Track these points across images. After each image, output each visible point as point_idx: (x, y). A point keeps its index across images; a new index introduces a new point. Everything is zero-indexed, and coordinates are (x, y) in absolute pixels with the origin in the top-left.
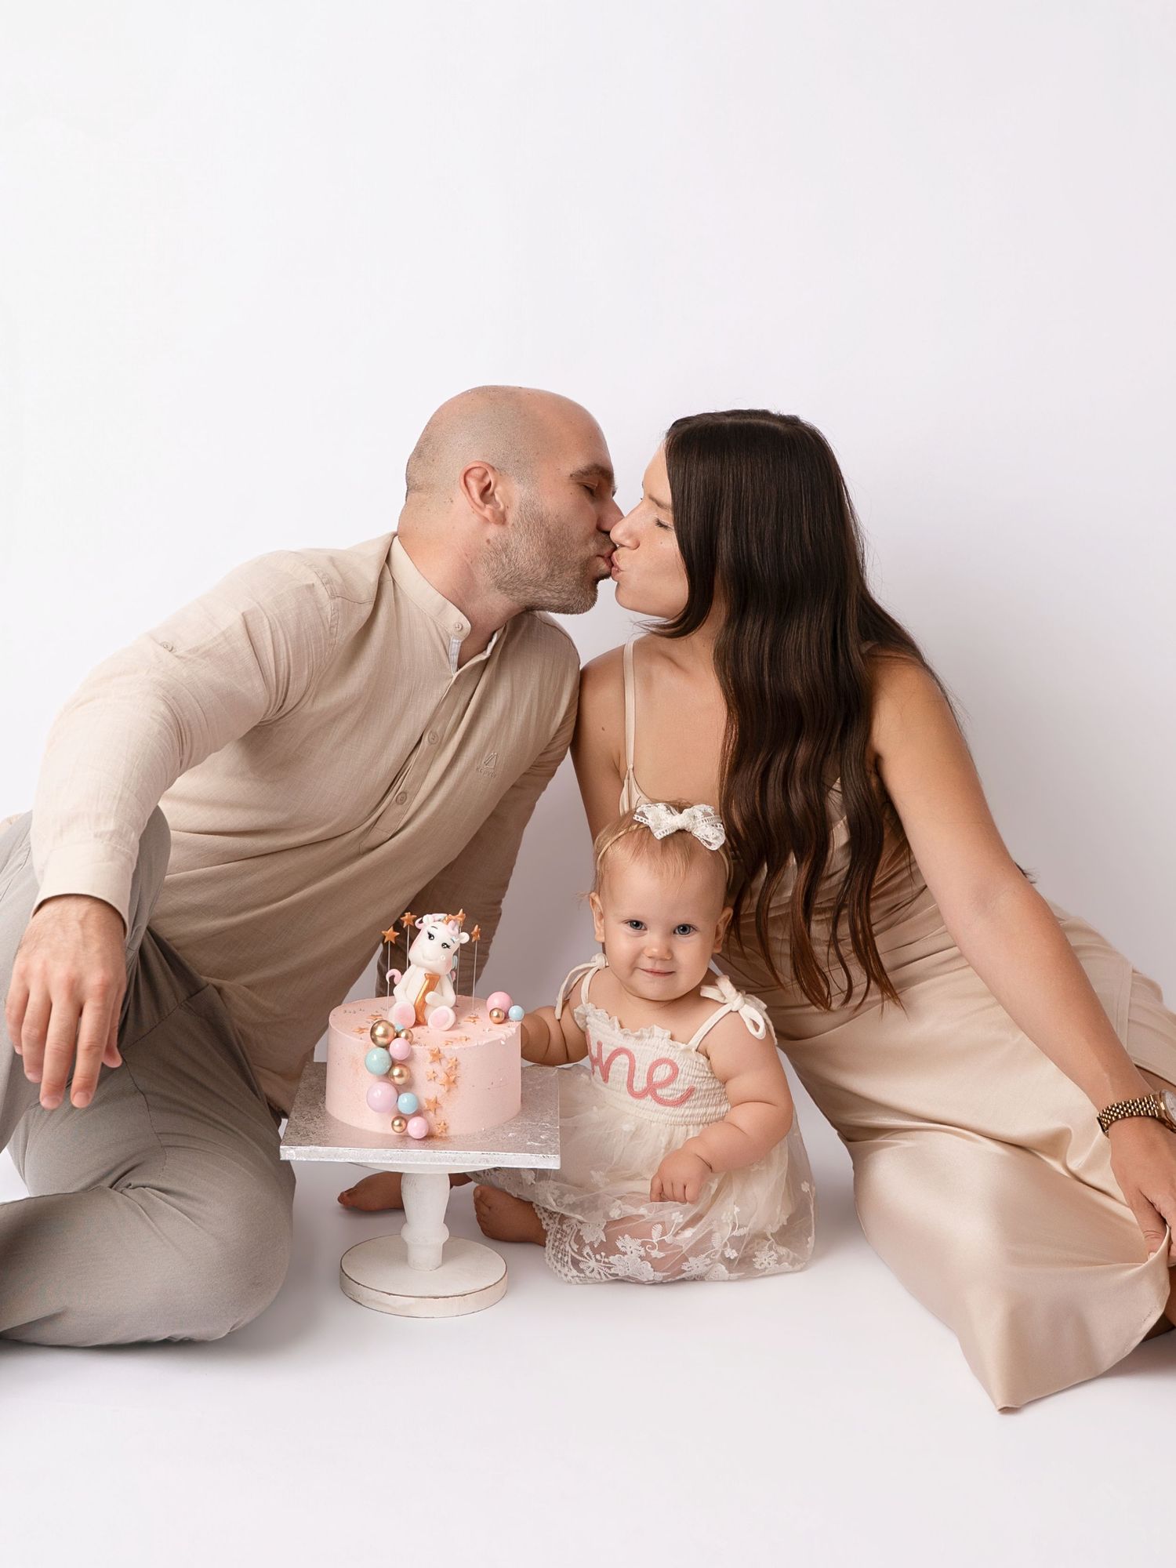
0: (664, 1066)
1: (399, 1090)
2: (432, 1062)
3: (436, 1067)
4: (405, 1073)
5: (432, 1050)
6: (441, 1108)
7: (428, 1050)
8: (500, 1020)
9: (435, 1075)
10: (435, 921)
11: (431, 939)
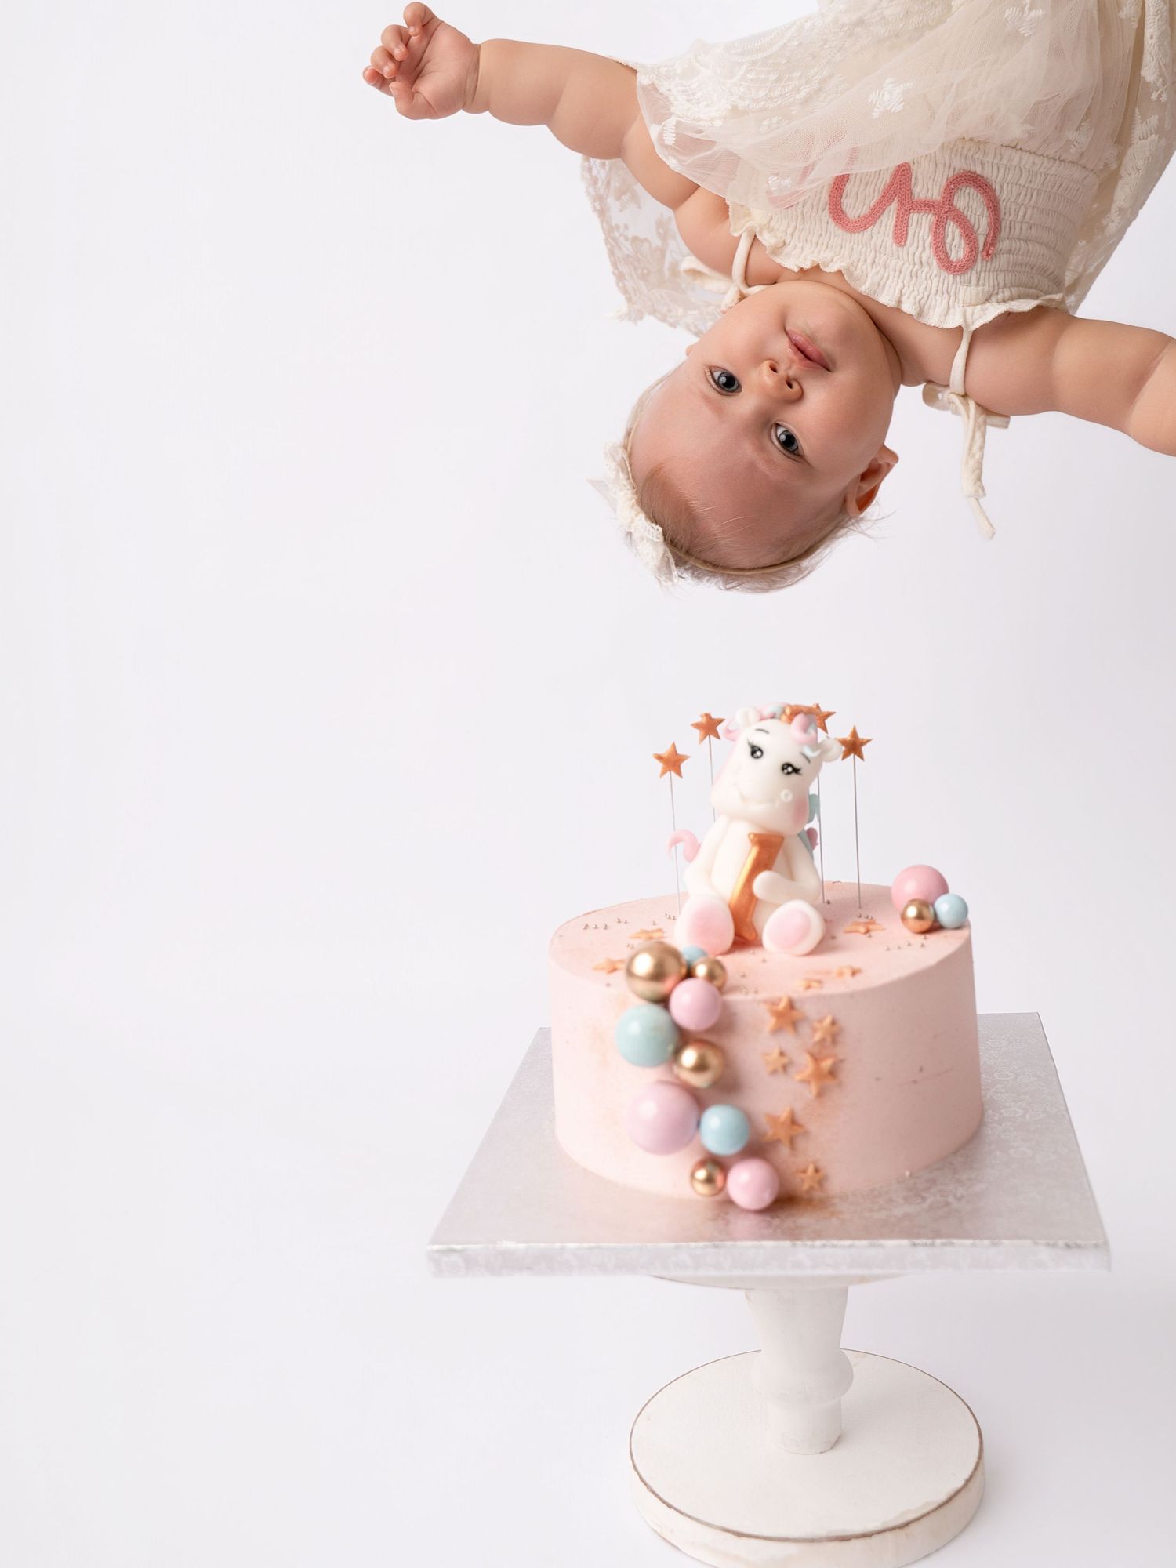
1: (699, 1101)
2: (777, 1030)
3: (789, 1041)
4: (713, 1060)
5: (773, 1003)
6: (806, 1133)
7: (766, 1002)
8: (926, 925)
9: (785, 1060)
10: (762, 719)
11: (757, 757)
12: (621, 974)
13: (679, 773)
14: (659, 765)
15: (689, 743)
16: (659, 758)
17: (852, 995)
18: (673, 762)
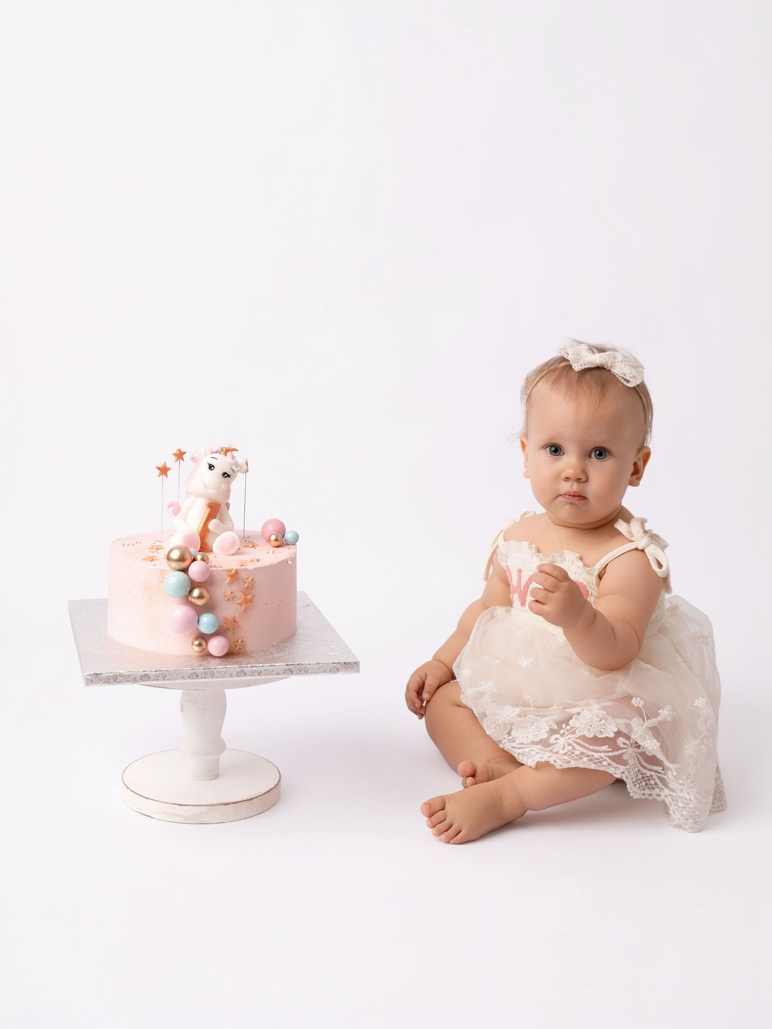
1: (199, 611)
2: (231, 582)
3: (235, 587)
4: (205, 594)
5: (230, 571)
6: (239, 626)
7: (226, 571)
8: (277, 543)
9: (233, 595)
10: (213, 453)
11: (212, 470)
12: (164, 557)
13: (166, 476)
14: (158, 472)
15: (171, 462)
16: (158, 468)
17: (259, 568)
18: (164, 470)
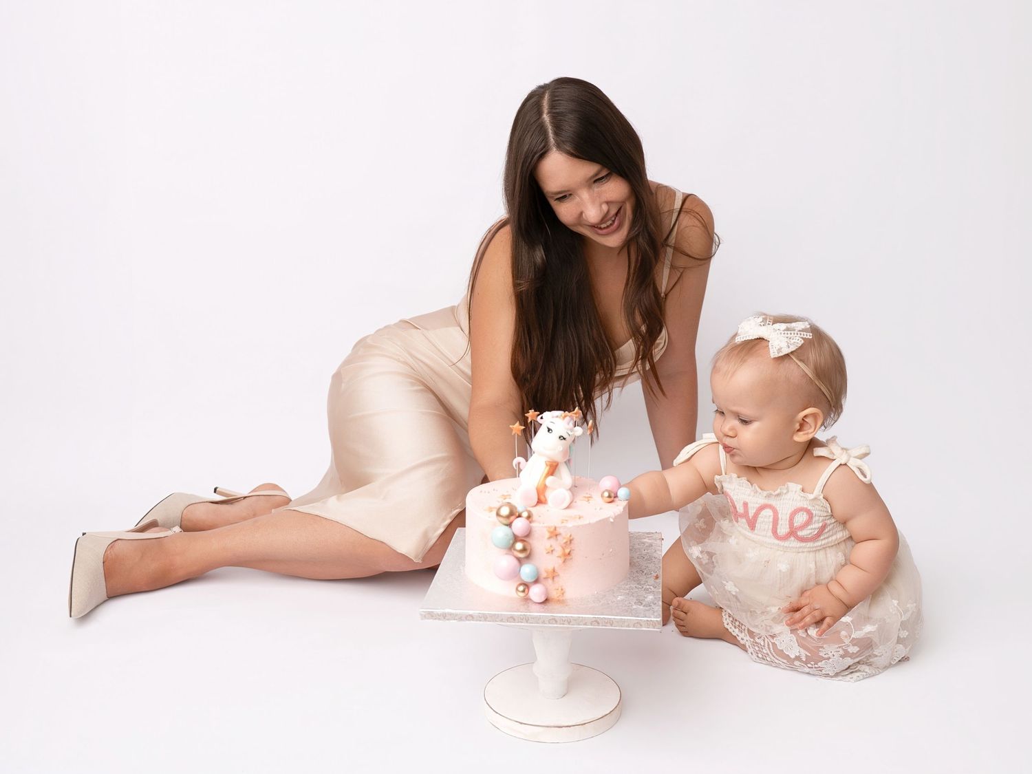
0: (801, 513)
1: (520, 562)
2: (549, 538)
4: (527, 547)
5: (549, 528)
6: (558, 576)
7: (546, 527)
9: (552, 549)
10: (553, 417)
11: (550, 433)
12: (494, 513)
17: (578, 527)
